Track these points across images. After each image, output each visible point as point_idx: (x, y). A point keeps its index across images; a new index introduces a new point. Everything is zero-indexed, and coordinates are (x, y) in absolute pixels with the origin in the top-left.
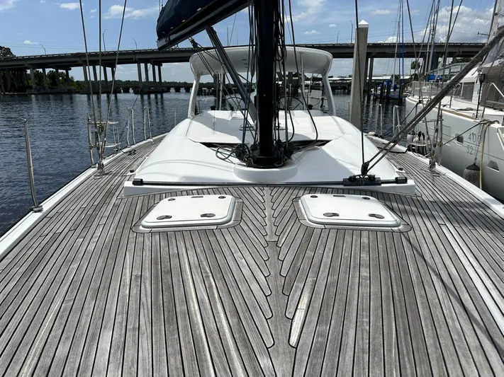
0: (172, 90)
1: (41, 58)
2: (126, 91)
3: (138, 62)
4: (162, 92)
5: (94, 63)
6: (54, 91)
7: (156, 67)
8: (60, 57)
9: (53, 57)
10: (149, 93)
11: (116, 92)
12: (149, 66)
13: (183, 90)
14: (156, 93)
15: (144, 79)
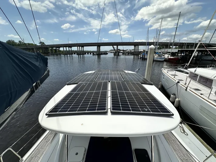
0: (87, 54)
1: (52, 45)
2: (75, 54)
3: (78, 46)
4: (84, 54)
5: (66, 47)
6: (56, 54)
7: (82, 48)
8: (57, 45)
9: (55, 45)
10: (80, 55)
11: (72, 54)
12: (81, 47)
13: (89, 54)
14: (82, 54)
15: (79, 50)
